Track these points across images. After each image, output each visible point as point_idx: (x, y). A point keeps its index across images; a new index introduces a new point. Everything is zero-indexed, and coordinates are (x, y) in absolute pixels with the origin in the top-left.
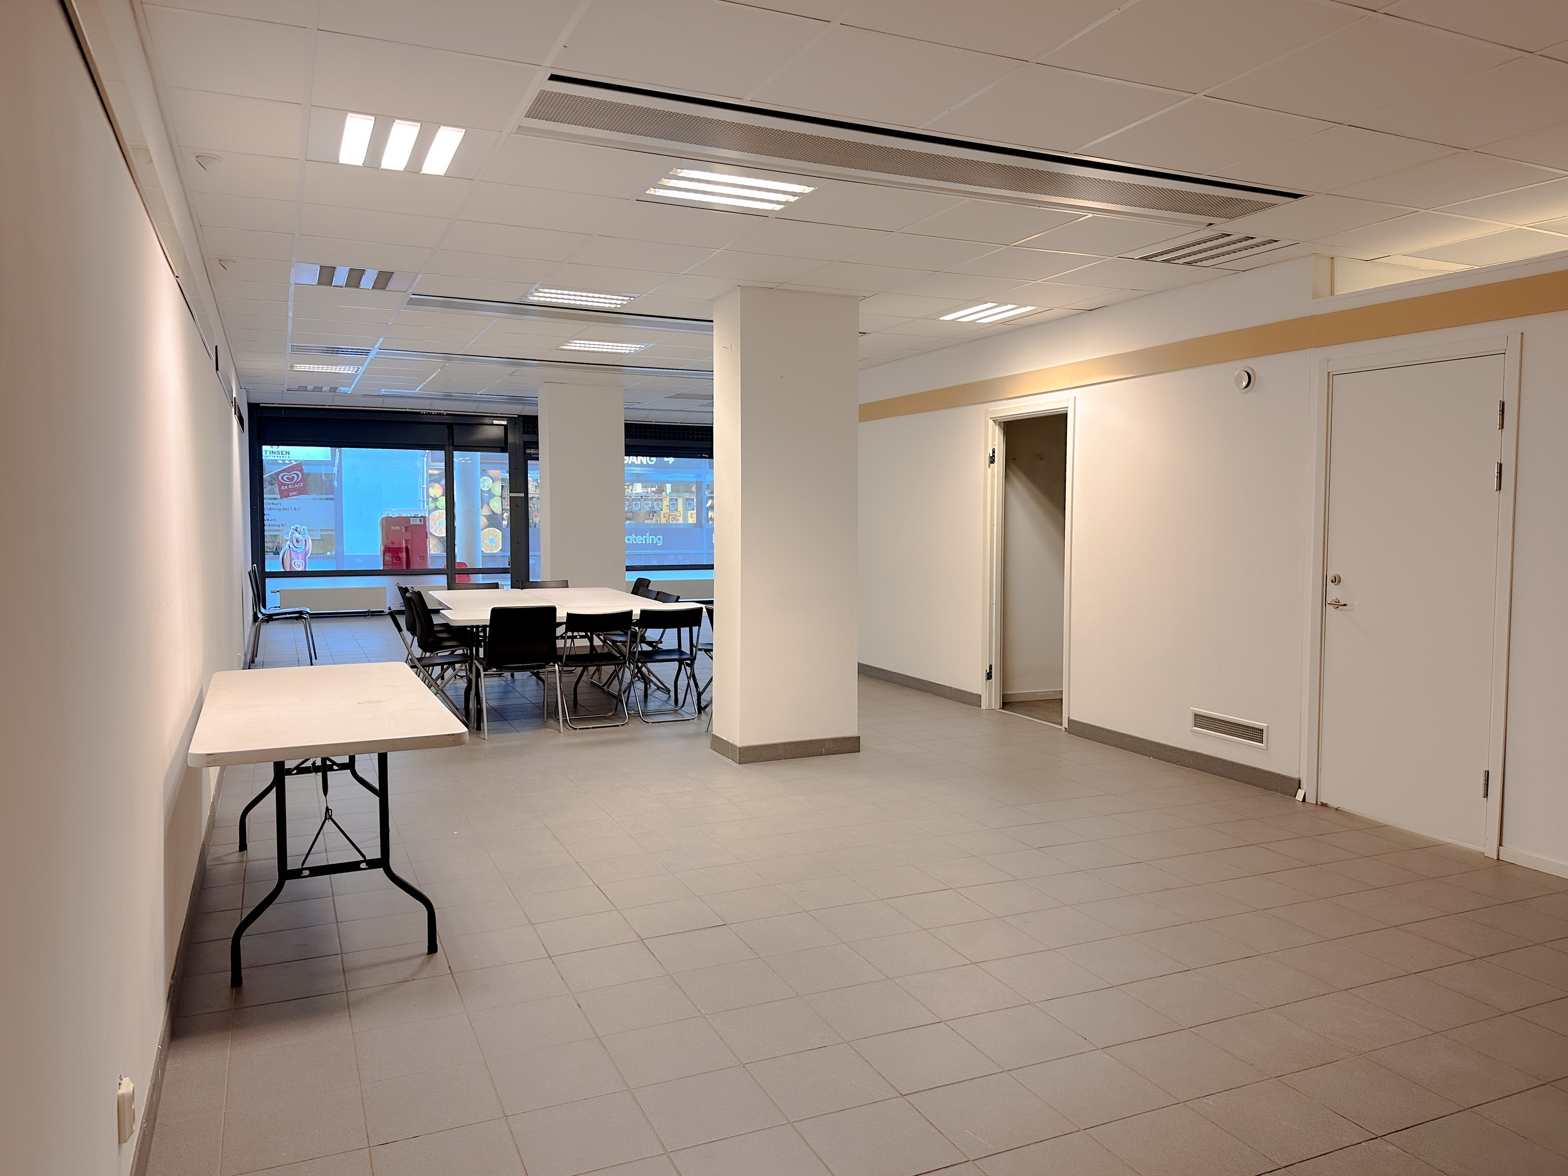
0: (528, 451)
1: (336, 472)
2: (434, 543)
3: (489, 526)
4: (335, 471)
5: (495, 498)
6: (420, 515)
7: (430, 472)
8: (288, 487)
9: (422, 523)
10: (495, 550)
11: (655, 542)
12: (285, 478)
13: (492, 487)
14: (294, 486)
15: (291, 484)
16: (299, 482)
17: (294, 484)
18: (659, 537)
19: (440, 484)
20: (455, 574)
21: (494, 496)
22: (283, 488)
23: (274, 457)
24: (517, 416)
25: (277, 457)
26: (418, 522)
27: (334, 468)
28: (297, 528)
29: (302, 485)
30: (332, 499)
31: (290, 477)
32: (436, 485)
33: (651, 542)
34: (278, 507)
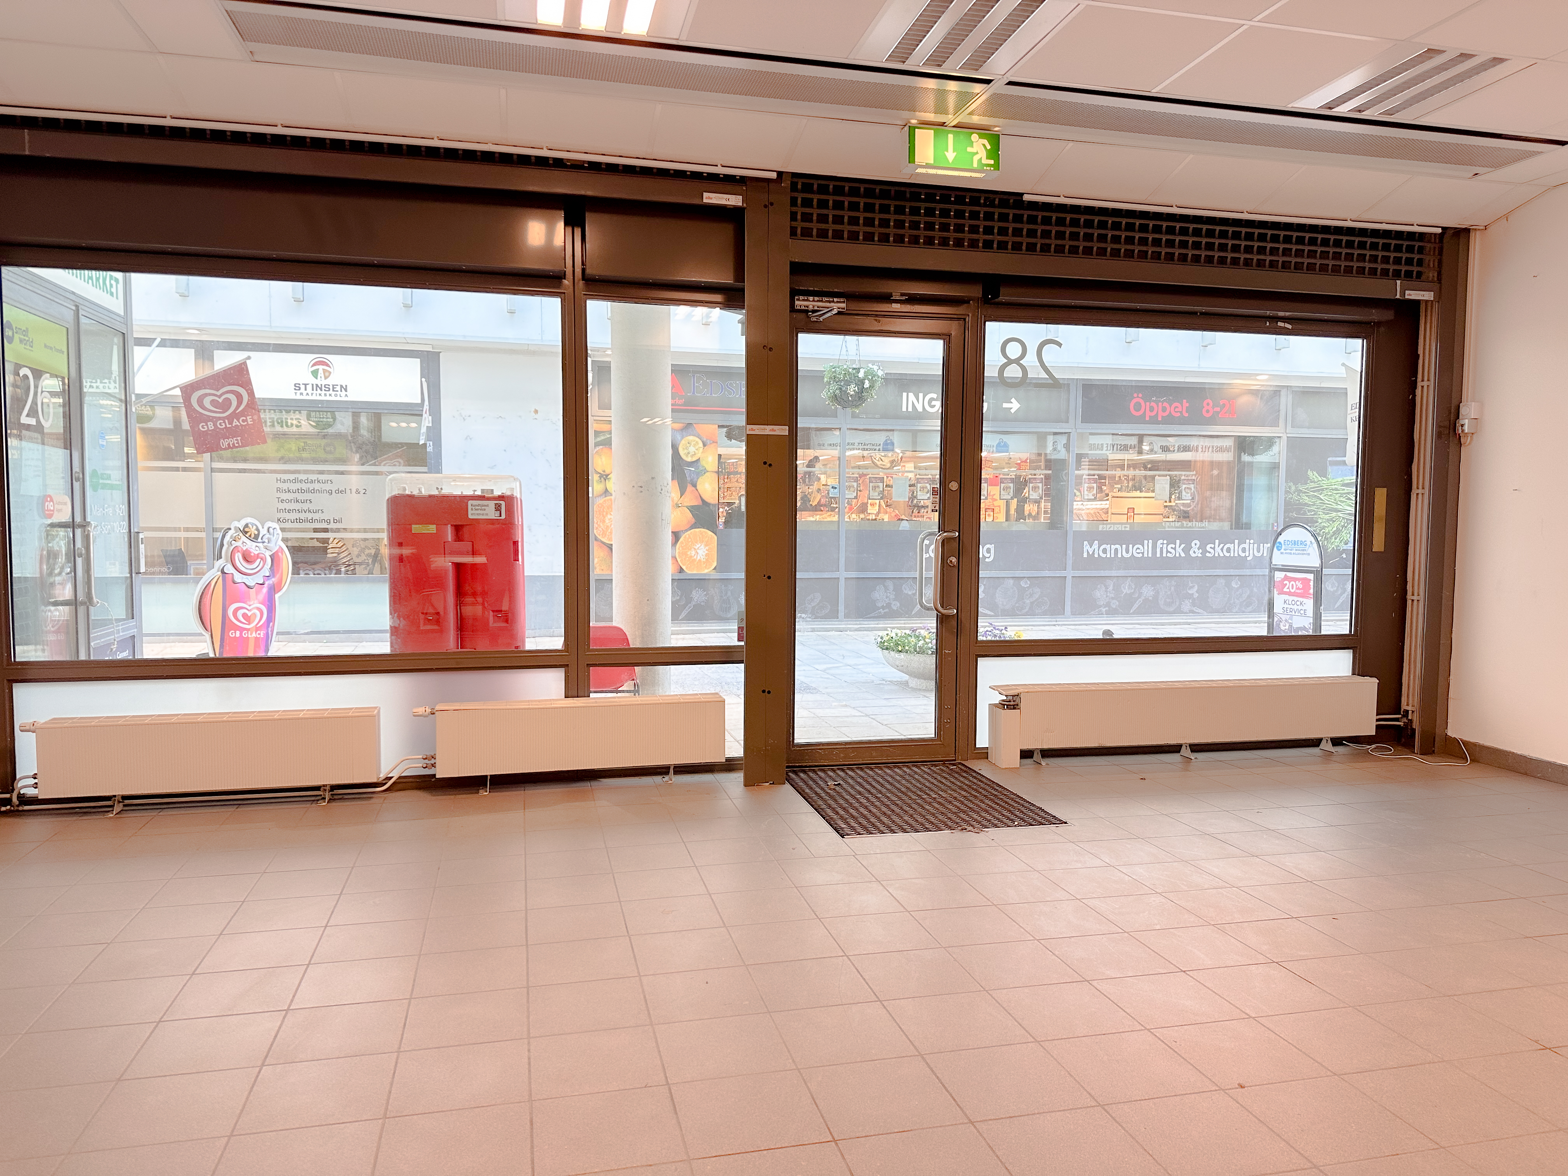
0: (800, 303)
2: (602, 554)
3: (693, 526)
5: (707, 474)
6: (497, 493)
8: (215, 425)
9: (503, 517)
10: (706, 567)
12: (207, 402)
14: (231, 423)
15: (223, 419)
16: (243, 413)
17: (230, 418)
20: (589, 665)
21: (705, 471)
22: (202, 427)
23: (320, 395)
24: (774, 175)
25: (325, 395)
26: (490, 513)
28: (247, 526)
29: (250, 422)
31: (220, 400)
34: (327, 487)
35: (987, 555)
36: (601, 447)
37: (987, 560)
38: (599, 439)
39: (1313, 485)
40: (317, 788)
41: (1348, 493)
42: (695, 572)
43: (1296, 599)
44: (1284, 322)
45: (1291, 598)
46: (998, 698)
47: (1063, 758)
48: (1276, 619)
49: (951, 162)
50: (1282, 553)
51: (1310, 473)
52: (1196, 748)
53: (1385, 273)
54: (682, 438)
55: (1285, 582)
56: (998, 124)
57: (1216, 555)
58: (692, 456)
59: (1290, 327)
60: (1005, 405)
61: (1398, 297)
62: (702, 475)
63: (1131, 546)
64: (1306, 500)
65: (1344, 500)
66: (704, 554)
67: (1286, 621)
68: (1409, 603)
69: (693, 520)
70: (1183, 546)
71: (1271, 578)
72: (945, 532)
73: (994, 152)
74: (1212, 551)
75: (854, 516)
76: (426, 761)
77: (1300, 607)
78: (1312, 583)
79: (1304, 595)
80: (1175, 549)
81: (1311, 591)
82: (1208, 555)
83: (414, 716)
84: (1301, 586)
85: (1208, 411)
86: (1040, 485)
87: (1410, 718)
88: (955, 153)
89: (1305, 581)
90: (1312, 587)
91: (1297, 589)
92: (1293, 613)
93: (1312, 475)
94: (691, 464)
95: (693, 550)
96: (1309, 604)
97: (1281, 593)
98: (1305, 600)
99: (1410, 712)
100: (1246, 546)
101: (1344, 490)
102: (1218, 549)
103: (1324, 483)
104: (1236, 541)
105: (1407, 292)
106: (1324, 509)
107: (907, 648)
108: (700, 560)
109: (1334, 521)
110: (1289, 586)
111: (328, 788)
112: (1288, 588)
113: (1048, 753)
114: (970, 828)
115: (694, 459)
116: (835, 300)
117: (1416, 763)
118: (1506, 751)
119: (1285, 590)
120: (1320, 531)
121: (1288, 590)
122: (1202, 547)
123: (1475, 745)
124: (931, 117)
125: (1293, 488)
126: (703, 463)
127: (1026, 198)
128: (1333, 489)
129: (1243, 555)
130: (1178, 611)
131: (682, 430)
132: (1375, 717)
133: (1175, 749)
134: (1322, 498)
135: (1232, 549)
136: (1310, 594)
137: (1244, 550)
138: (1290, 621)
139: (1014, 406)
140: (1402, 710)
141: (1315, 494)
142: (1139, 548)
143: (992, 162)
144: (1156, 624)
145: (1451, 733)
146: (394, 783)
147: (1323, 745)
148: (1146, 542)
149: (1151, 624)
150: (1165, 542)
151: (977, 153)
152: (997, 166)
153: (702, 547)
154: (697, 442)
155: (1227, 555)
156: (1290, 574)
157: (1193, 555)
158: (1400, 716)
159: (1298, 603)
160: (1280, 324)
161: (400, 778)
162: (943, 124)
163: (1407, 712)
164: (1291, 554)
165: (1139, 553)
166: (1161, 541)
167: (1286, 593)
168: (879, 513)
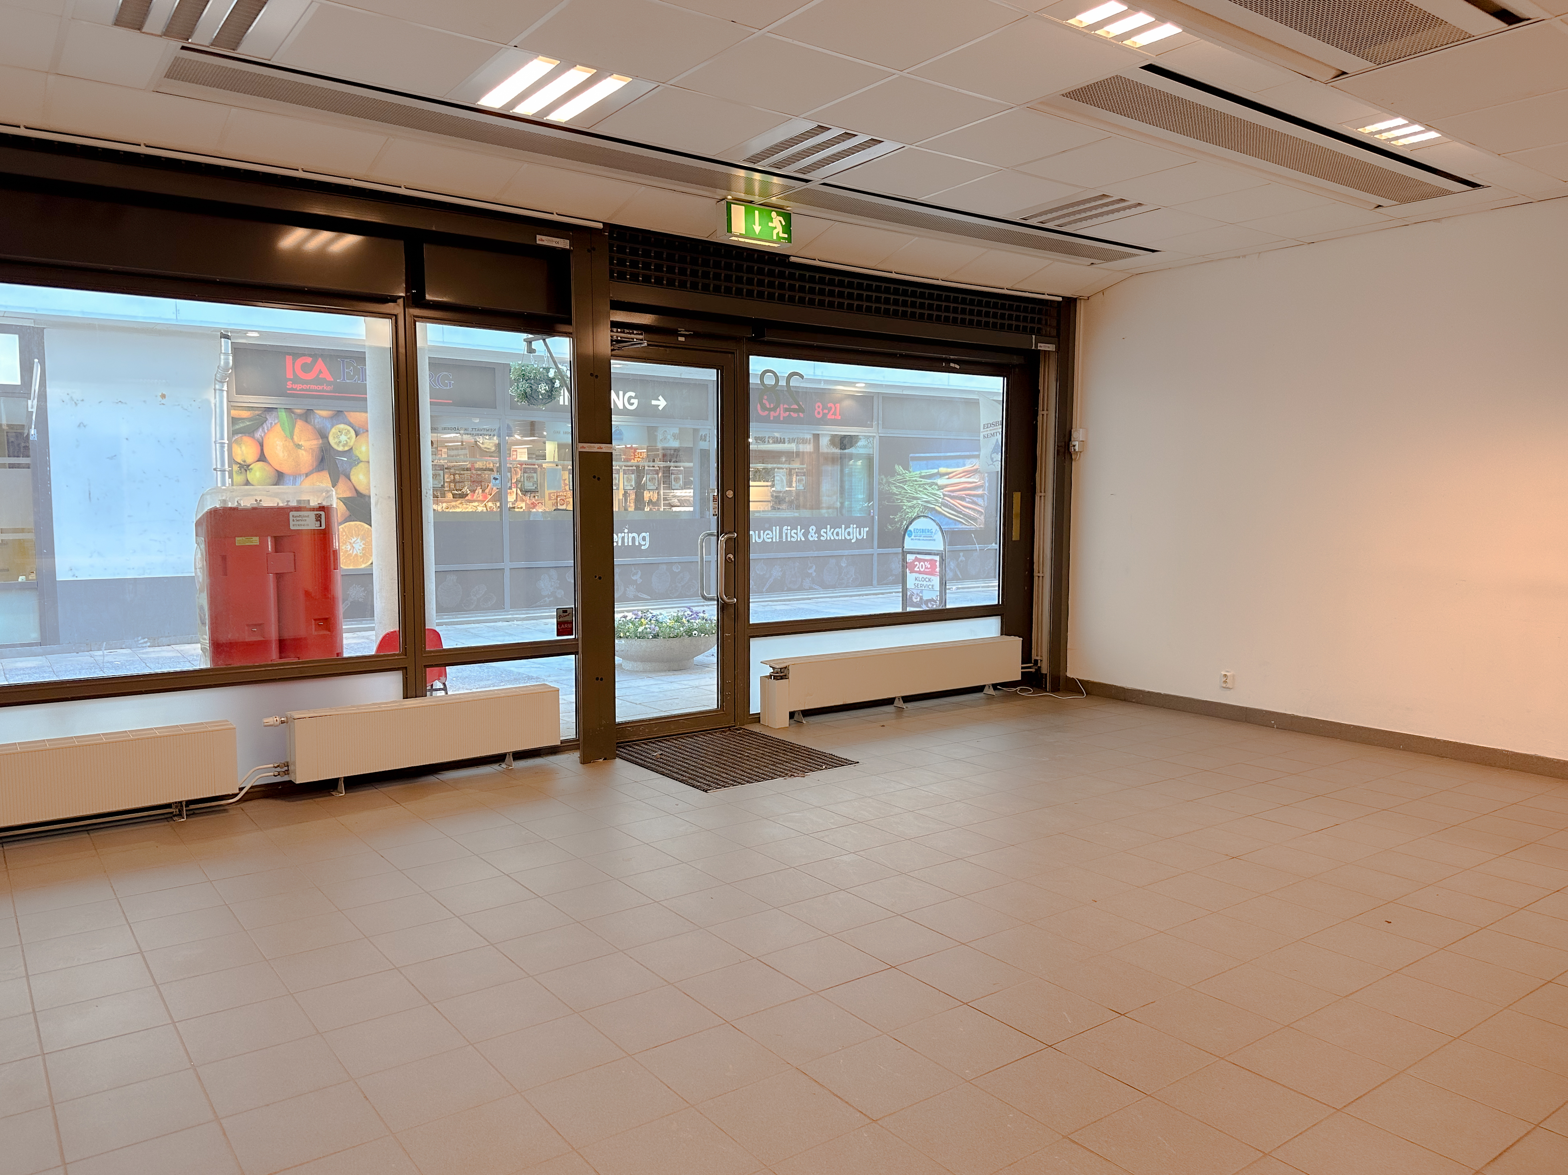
1: (34, 410)
4: (32, 407)
5: (361, 464)
6: (316, 504)
7: (234, 413)
9: (324, 527)
10: (363, 562)
11: (637, 544)
13: (354, 445)
18: (644, 534)
19: (253, 437)
26: (310, 523)
27: (30, 402)
30: (28, 466)
32: (246, 439)
33: (630, 544)
35: (643, 543)
36: (240, 435)
37: (643, 548)
38: (237, 427)
39: (899, 477)
40: (168, 806)
41: (925, 484)
42: (351, 568)
43: (925, 576)
44: (955, 363)
45: (921, 576)
46: (769, 671)
47: (817, 716)
48: (909, 593)
49: (757, 233)
50: (912, 539)
51: (897, 467)
52: (907, 699)
53: (1025, 329)
54: (333, 426)
55: (916, 563)
56: (791, 206)
57: (828, 538)
58: (344, 446)
59: (958, 367)
60: (654, 402)
61: (1033, 348)
62: (356, 465)
63: (762, 532)
64: (895, 490)
65: (921, 489)
66: (360, 548)
67: (917, 594)
68: (1036, 579)
69: (348, 513)
70: (803, 531)
71: (904, 559)
72: (726, 534)
73: (787, 228)
74: (825, 535)
75: (490, 504)
76: (279, 769)
77: (928, 583)
78: (938, 564)
79: (932, 573)
80: (796, 534)
81: (938, 570)
82: (822, 538)
83: (266, 726)
84: (929, 566)
85: (819, 413)
86: (681, 476)
87: (1039, 665)
88: (760, 227)
89: (932, 562)
90: (938, 566)
91: (925, 568)
92: (923, 588)
93: (899, 468)
94: (343, 453)
95: (348, 544)
96: (936, 580)
97: (912, 571)
98: (932, 577)
99: (1039, 661)
100: (850, 530)
101: (921, 481)
102: (829, 533)
103: (908, 475)
104: (843, 526)
105: (1039, 344)
106: (907, 498)
107: (628, 634)
108: (356, 555)
109: (915, 508)
110: (919, 566)
111: (184, 804)
112: (919, 568)
113: (807, 713)
114: (795, 774)
115: (346, 448)
116: (635, 332)
117: (1053, 699)
118: (1110, 685)
119: (916, 569)
120: (905, 516)
121: (918, 570)
122: (818, 532)
123: (1088, 682)
124: (742, 196)
125: (884, 480)
126: (357, 452)
127: (792, 259)
128: (913, 481)
129: (848, 538)
130: (801, 589)
131: (332, 417)
132: (1020, 666)
133: (890, 701)
134: (906, 488)
135: (840, 532)
136: (936, 572)
137: (849, 534)
138: (921, 595)
139: (661, 403)
140: (1033, 660)
141: (901, 485)
142: (768, 534)
143: (786, 236)
144: (784, 600)
145: (1069, 674)
146: (246, 793)
147: (986, 691)
148: (774, 528)
149: (781, 601)
150: (789, 528)
151: (776, 228)
152: (789, 239)
153: (359, 540)
154: (348, 431)
155: (837, 538)
156: (919, 556)
157: (811, 539)
158: (1032, 665)
159: (927, 580)
160: (952, 365)
161: (252, 787)
162: (751, 202)
163: (1036, 661)
164: (919, 540)
165: (769, 538)
166: (785, 527)
167: (916, 572)
168: (516, 500)
